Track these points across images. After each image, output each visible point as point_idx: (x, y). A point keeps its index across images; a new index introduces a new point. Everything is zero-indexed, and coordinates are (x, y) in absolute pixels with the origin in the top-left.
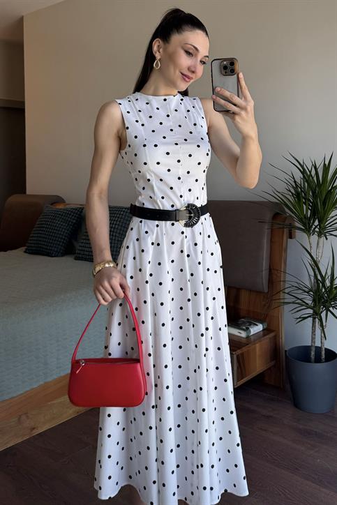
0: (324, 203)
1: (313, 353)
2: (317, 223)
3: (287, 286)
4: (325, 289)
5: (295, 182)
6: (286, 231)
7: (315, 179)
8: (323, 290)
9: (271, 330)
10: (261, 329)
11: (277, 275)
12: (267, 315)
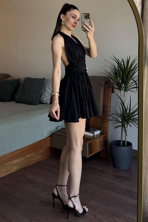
0: (127, 77)
1: (121, 143)
2: (123, 85)
3: (111, 113)
4: (127, 115)
5: (115, 68)
7: (123, 66)
8: (126, 115)
9: (104, 133)
10: (99, 133)
11: (106, 109)
12: (102, 127)
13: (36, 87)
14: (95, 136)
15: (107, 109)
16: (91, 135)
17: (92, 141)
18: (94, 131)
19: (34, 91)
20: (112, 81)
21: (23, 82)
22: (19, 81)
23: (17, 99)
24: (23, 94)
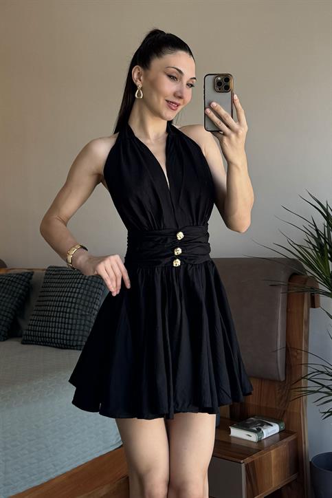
3: (310, 370)
5: (317, 230)
6: (307, 296)
9: (291, 432)
10: (278, 431)
11: (296, 357)
12: (284, 412)
13: (80, 296)
14: (265, 441)
15: (298, 357)
16: (253, 437)
17: (256, 457)
18: (262, 425)
19: (74, 308)
20: (310, 272)
21: (43, 280)
22: (30, 278)
23: (24, 332)
24: (41, 318)
